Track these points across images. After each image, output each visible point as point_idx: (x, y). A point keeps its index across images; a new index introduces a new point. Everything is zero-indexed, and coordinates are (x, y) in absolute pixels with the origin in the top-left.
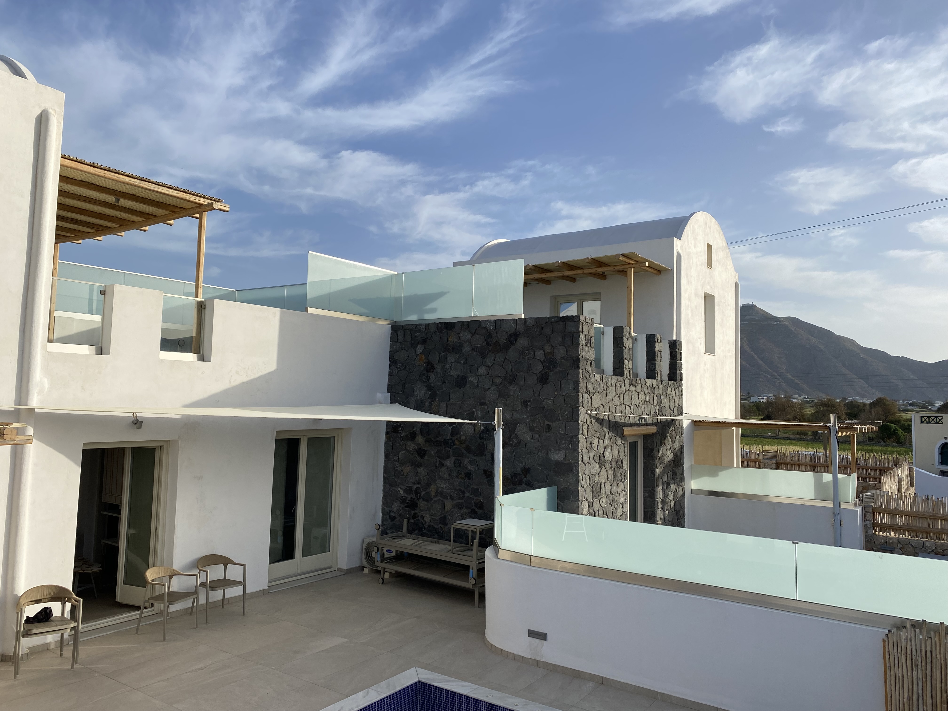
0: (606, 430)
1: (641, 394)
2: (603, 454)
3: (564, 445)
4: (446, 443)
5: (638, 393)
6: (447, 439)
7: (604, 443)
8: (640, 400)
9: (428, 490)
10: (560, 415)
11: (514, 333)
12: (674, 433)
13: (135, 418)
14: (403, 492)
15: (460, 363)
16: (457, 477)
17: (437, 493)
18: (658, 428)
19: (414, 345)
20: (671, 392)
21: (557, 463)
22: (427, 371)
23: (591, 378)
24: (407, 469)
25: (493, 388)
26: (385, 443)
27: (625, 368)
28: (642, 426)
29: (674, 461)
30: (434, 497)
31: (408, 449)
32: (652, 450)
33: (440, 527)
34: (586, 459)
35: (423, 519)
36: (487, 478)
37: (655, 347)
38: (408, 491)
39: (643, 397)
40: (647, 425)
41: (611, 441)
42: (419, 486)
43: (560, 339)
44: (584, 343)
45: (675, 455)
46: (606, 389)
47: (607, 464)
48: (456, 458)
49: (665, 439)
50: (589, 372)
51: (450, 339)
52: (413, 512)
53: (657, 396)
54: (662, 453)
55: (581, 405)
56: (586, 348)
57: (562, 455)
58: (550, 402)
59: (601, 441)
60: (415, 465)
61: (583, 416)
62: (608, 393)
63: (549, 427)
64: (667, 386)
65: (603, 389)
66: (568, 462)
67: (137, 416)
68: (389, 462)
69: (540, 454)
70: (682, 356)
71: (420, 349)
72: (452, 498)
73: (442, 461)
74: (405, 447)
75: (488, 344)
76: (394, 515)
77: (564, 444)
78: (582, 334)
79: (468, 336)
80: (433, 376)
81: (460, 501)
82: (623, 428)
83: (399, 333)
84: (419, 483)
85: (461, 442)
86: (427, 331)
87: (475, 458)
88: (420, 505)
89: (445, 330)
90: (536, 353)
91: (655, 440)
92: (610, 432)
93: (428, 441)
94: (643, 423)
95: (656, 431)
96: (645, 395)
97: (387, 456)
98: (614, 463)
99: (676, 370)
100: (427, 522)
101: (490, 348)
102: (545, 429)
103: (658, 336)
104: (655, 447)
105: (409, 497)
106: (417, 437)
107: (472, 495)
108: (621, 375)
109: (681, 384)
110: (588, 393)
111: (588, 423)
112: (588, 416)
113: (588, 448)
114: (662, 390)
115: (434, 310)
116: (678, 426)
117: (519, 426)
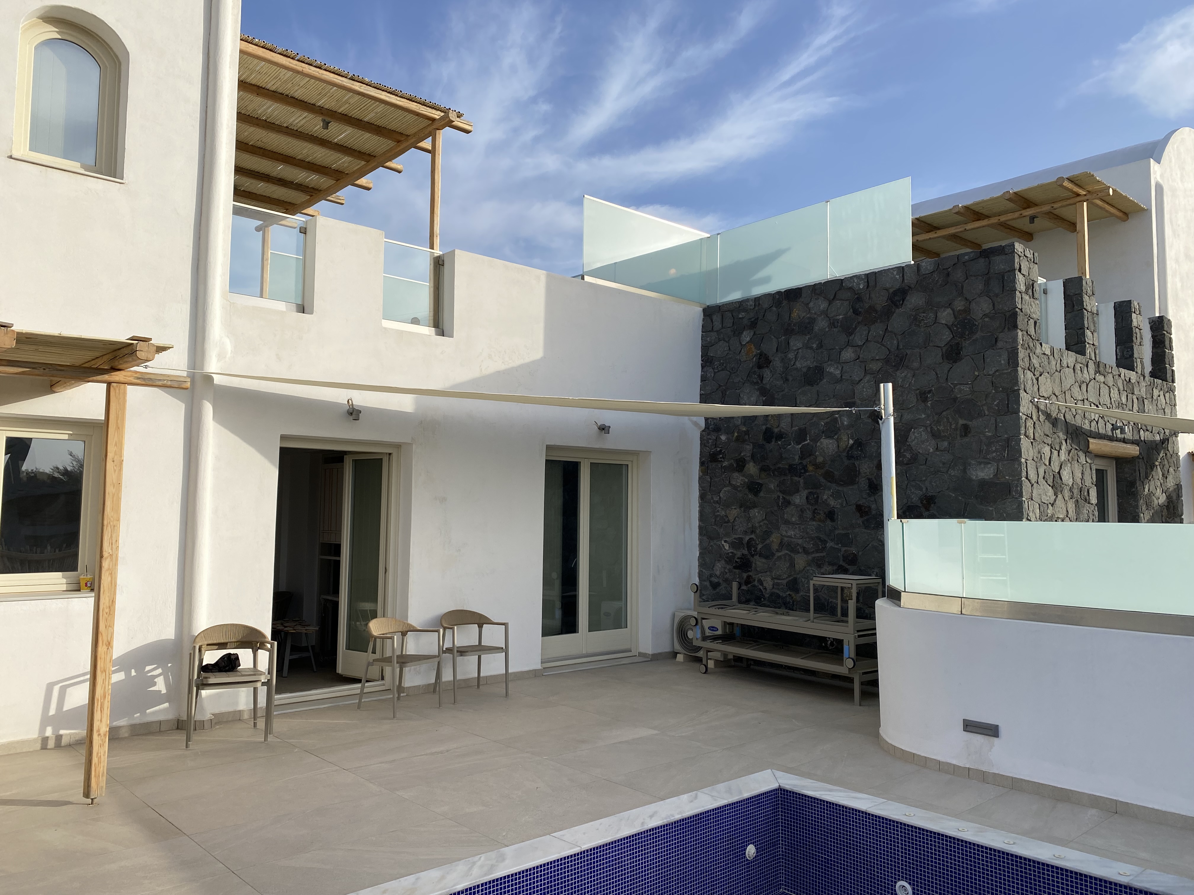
0: (1062, 436)
1: (1113, 390)
2: (1059, 473)
3: (994, 454)
4: (792, 469)
5: (1109, 387)
6: (794, 465)
7: (1059, 455)
8: (1112, 399)
9: (768, 542)
10: (985, 408)
11: (899, 289)
12: (1166, 462)
13: (351, 407)
14: (729, 547)
15: (811, 348)
16: (813, 519)
17: (781, 544)
18: (1141, 450)
19: (738, 332)
20: (1159, 396)
21: (983, 484)
22: (760, 367)
23: (1036, 348)
24: (734, 512)
25: (867, 378)
26: (700, 478)
27: (1088, 343)
28: (1116, 441)
29: (1167, 506)
30: (778, 551)
31: (734, 483)
32: (1133, 484)
33: (789, 594)
34: (1032, 475)
35: (762, 584)
36: (861, 516)
37: (1132, 321)
38: (737, 544)
39: (1116, 395)
40: (1124, 441)
41: (1071, 454)
42: (753, 536)
43: (981, 286)
44: (1023, 288)
45: (1169, 497)
46: (1060, 370)
47: (1066, 491)
48: (810, 490)
49: (1152, 469)
50: (1032, 337)
51: (795, 315)
52: (745, 575)
53: (1137, 399)
54: (1149, 491)
55: (1023, 386)
56: (1026, 297)
57: (992, 469)
58: (966, 388)
59: (1055, 453)
60: (747, 507)
61: (1025, 407)
62: (1063, 378)
63: (966, 430)
64: (1152, 386)
65: (1055, 368)
66: (1002, 480)
67: (354, 403)
68: (706, 504)
69: (952, 472)
70: (1172, 343)
71: (746, 337)
72: (806, 551)
73: (787, 498)
74: (729, 482)
75: (856, 312)
76: (716, 581)
77: (994, 452)
78: (1019, 273)
79: (823, 305)
80: (769, 373)
81: (818, 555)
82: (1089, 438)
83: (714, 317)
84: (752, 532)
85: (817, 466)
86: (757, 308)
87: (840, 488)
88: (756, 564)
89: (785, 302)
90: (939, 314)
91: (1137, 469)
92: (1068, 441)
93: (764, 469)
94: (1119, 436)
95: (1138, 453)
96: (1119, 393)
97: (702, 497)
98: (1076, 491)
99: (1166, 364)
100: (768, 589)
101: (860, 319)
102: (958, 432)
103: (1136, 304)
104: (1138, 478)
105: (739, 554)
106: (747, 465)
107: (838, 544)
108: (1082, 352)
109: (1173, 387)
110: (1033, 370)
111: (1034, 418)
112: (1034, 406)
113: (1035, 459)
114: (1145, 390)
115: (767, 280)
116: (1171, 453)
117: (914, 433)
